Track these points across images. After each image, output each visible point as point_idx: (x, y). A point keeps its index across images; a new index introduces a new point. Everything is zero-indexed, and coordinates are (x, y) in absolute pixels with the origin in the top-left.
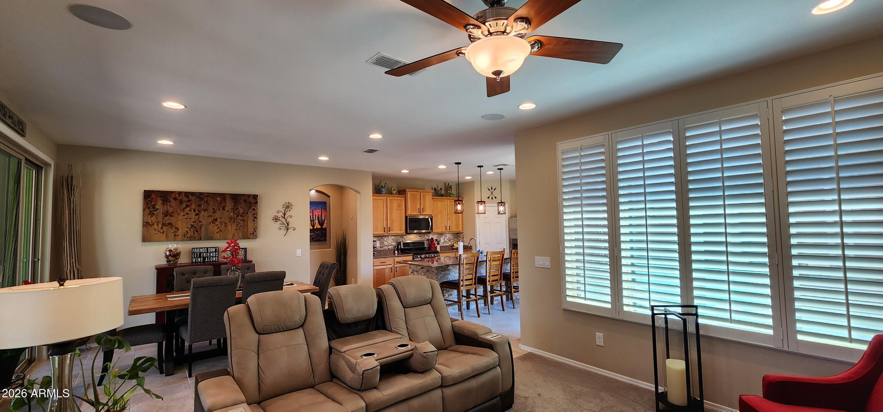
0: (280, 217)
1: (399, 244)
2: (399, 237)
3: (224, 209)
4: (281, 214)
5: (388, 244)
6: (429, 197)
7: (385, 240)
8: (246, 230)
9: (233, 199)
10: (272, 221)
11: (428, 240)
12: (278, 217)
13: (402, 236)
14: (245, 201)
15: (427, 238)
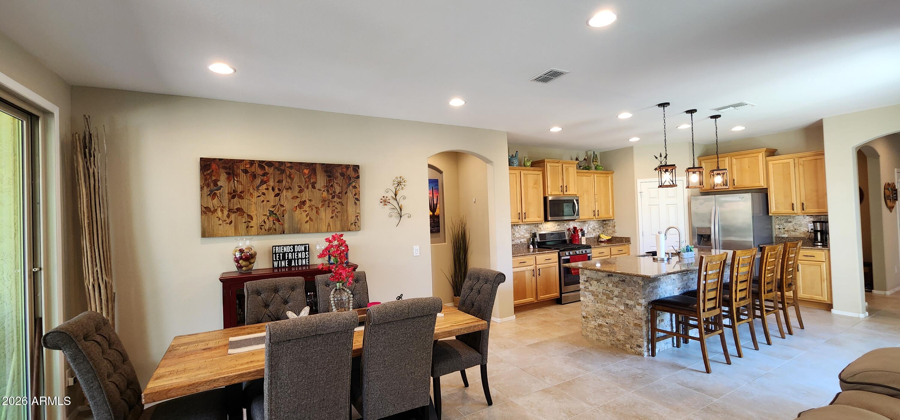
0: (391, 198)
1: (534, 235)
2: (533, 226)
3: (314, 187)
4: (391, 194)
5: (519, 236)
6: (573, 170)
7: (517, 230)
8: (345, 217)
9: (326, 171)
10: (379, 205)
11: (569, 229)
12: (387, 199)
13: (536, 224)
14: (342, 175)
15: (568, 227)
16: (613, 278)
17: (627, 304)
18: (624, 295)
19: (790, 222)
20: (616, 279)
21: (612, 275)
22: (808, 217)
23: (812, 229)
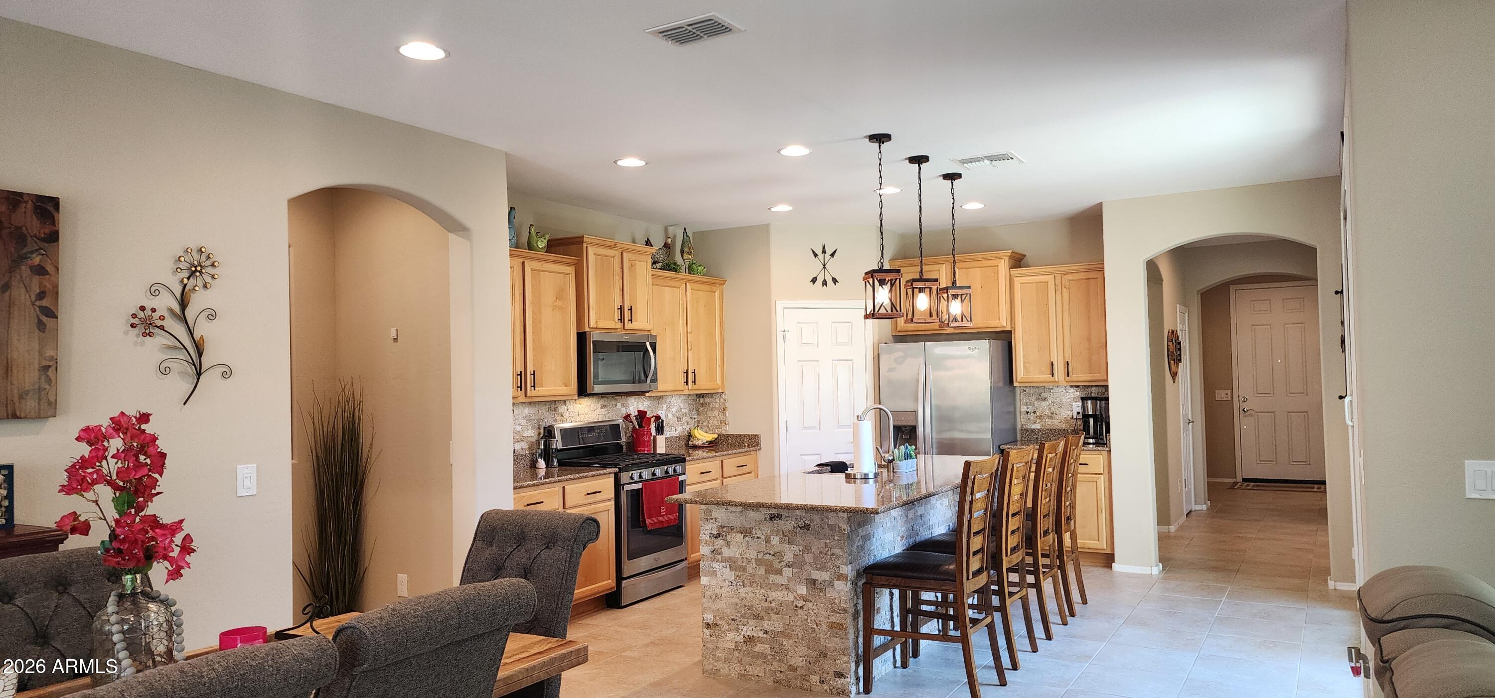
0: (166, 314)
1: (548, 433)
2: (544, 409)
4: (166, 302)
6: (644, 268)
10: (126, 333)
11: (627, 417)
12: (156, 315)
13: (553, 404)
15: (624, 412)
16: (781, 522)
17: (814, 581)
18: (807, 561)
19: (1045, 399)
20: (789, 525)
21: (779, 517)
22: (1072, 390)
23: (1078, 413)
